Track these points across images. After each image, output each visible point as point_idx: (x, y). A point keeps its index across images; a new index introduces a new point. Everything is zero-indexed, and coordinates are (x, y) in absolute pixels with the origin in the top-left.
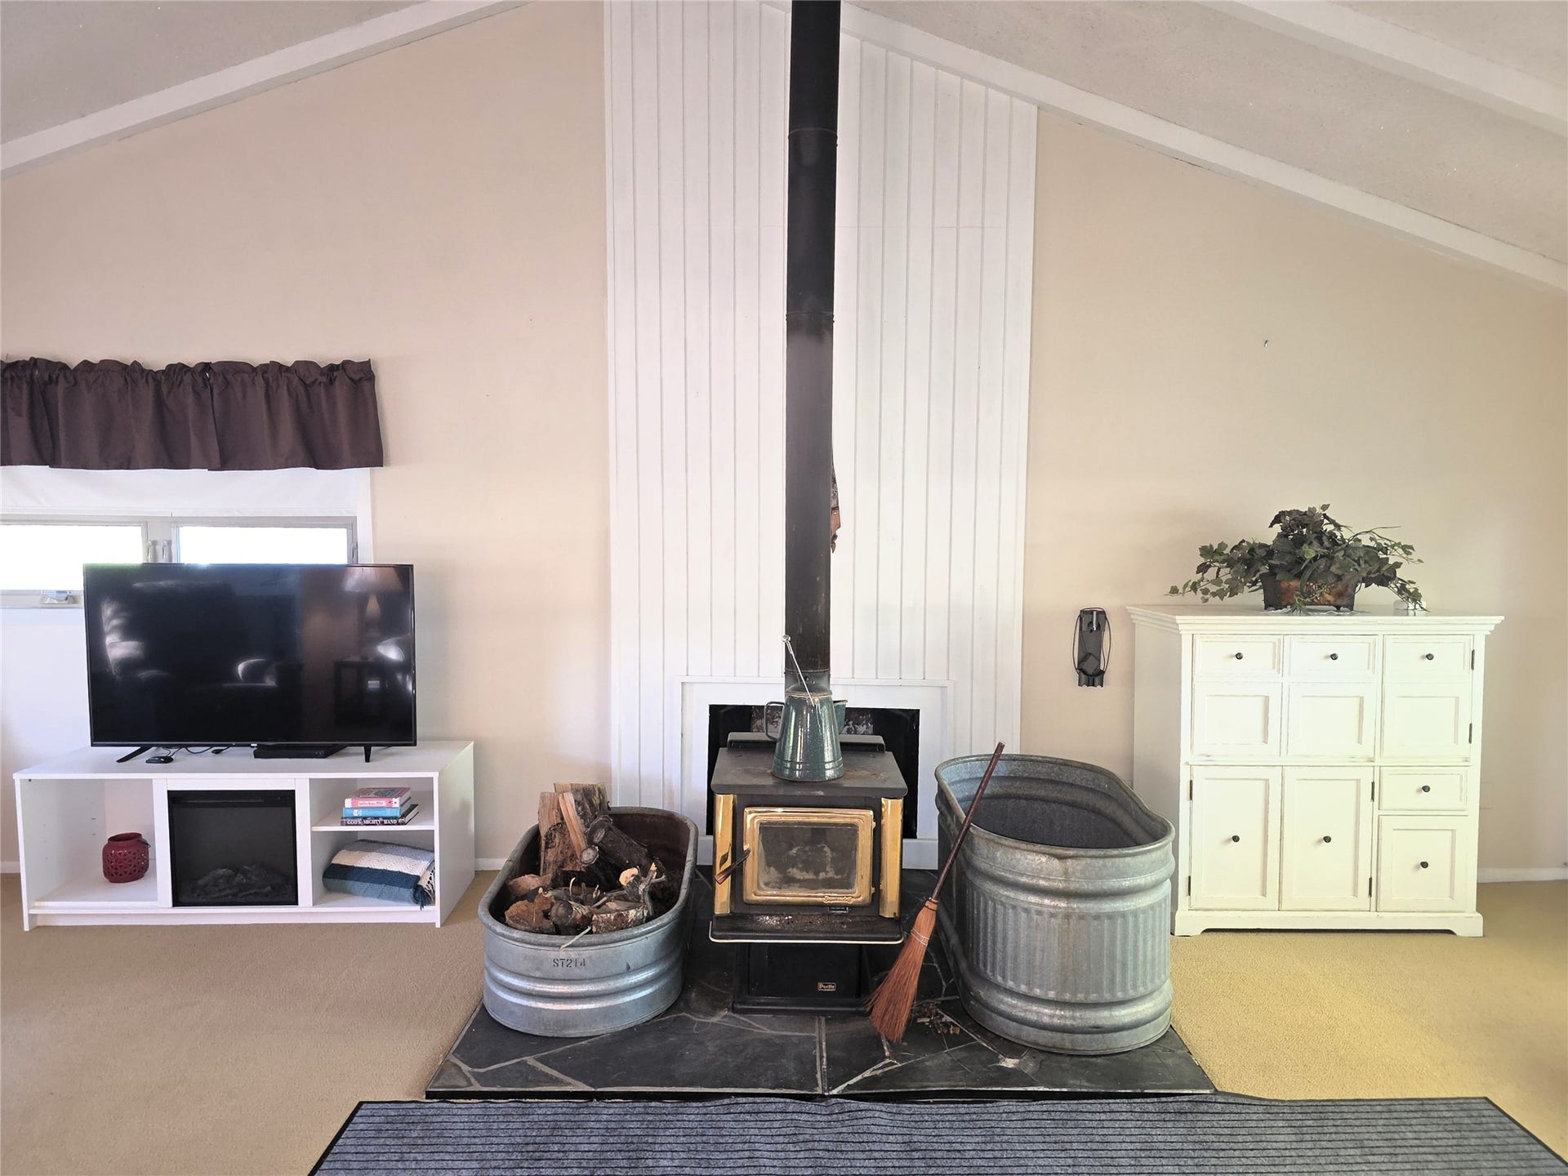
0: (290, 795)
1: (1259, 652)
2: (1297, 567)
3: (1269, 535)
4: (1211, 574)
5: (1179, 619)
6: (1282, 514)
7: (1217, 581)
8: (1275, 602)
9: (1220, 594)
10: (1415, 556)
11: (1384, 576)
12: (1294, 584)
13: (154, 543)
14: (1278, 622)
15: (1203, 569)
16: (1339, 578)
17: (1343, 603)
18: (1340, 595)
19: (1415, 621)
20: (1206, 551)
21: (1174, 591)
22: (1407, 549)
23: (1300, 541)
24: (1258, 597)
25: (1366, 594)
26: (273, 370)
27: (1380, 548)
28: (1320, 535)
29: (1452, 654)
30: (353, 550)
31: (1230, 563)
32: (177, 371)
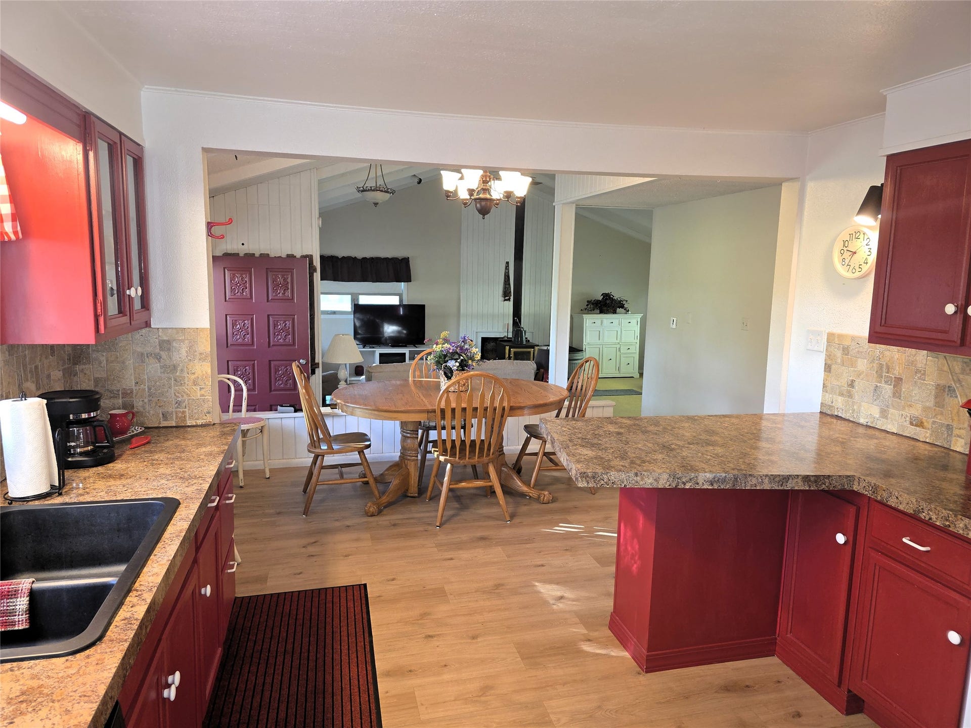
0: (405, 354)
1: (598, 322)
2: (605, 305)
3: (601, 298)
4: (589, 306)
5: (584, 315)
6: (603, 294)
7: (590, 308)
8: (601, 312)
9: (591, 310)
10: (628, 302)
11: (622, 306)
12: (605, 308)
13: (354, 299)
14: (601, 315)
15: (587, 305)
16: (613, 307)
17: (615, 312)
18: (614, 310)
19: (629, 315)
20: (588, 301)
21: (582, 310)
22: (627, 301)
23: (606, 299)
24: (598, 311)
25: (618, 310)
26: (386, 259)
27: (621, 301)
28: (610, 298)
29: (634, 322)
30: (401, 300)
31: (593, 304)
32: (364, 259)
